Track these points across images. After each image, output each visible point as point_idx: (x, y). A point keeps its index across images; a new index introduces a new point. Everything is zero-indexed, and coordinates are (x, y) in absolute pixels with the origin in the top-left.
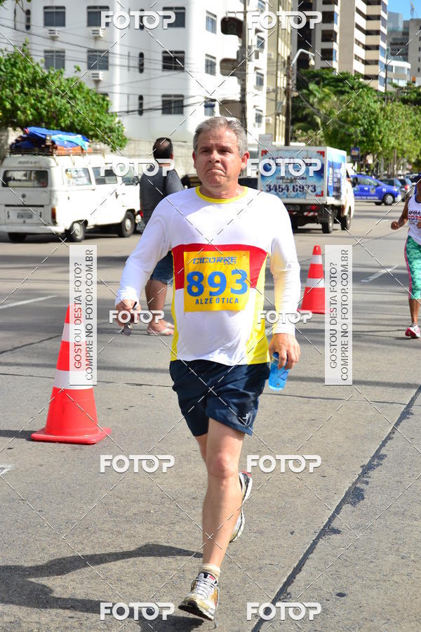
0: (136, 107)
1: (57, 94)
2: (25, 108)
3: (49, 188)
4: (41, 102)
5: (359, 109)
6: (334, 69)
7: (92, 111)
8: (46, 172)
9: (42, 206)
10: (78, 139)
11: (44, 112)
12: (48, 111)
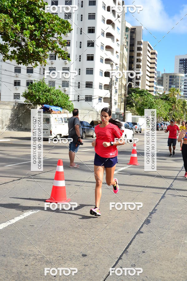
0: (77, 99)
1: (53, 94)
2: (43, 99)
3: (50, 124)
4: (48, 97)
5: (148, 101)
6: (140, 88)
7: (64, 100)
8: (49, 119)
9: (47, 129)
10: (59, 108)
11: (49, 100)
12: (50, 100)
